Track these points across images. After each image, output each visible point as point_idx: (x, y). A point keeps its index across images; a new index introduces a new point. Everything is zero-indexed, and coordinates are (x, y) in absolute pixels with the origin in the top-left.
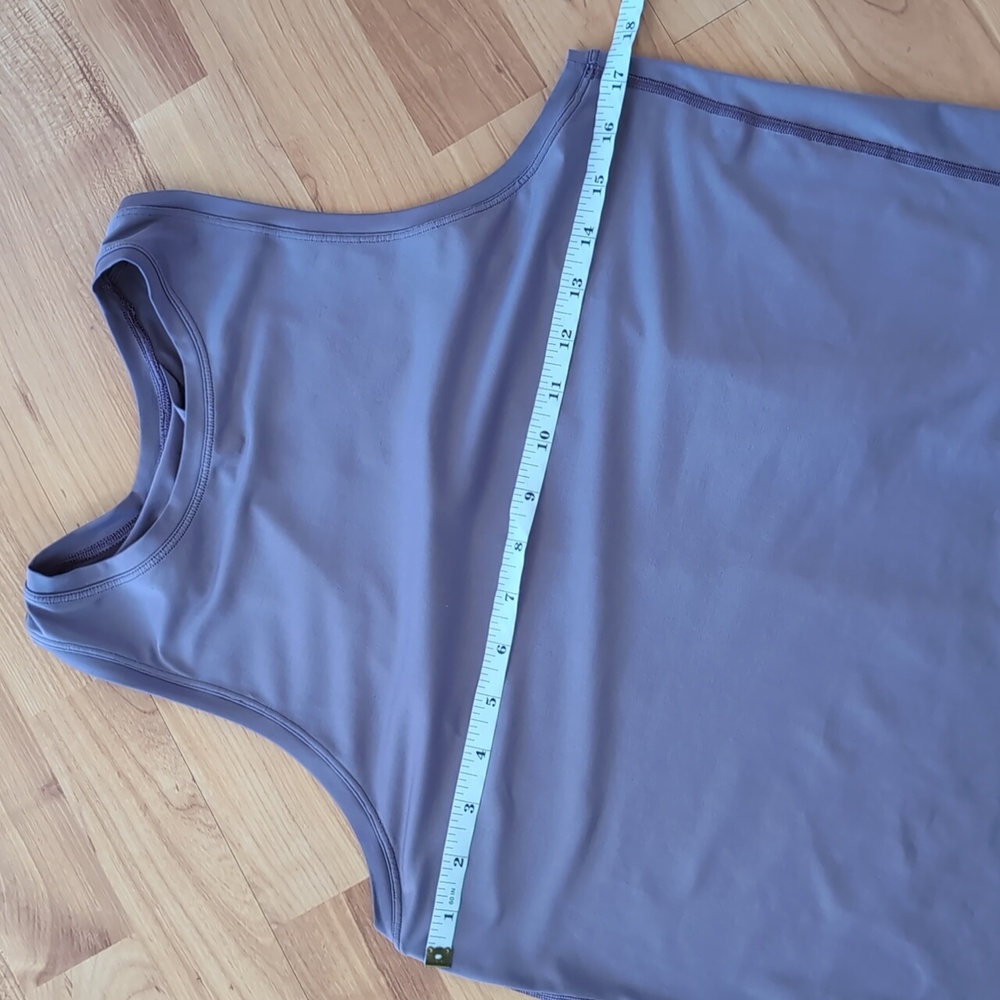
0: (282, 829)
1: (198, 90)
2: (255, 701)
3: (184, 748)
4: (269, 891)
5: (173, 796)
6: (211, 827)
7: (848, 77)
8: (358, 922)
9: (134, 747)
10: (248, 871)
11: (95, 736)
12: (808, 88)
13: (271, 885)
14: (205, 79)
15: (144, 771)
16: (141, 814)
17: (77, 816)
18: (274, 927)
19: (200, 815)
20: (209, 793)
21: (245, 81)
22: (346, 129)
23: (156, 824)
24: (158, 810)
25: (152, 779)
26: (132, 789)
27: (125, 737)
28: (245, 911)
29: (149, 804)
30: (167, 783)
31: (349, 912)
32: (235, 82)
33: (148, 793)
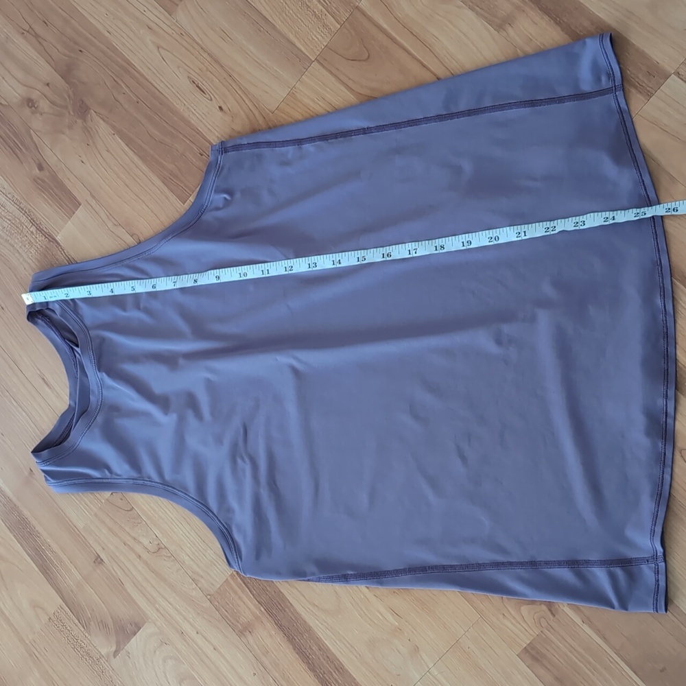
0: (200, 547)
1: (80, 212)
2: (150, 481)
3: (148, 522)
4: (202, 581)
5: (150, 547)
6: (169, 557)
7: (352, 99)
8: (245, 583)
9: (127, 529)
10: (190, 574)
11: (110, 529)
12: (337, 111)
13: (202, 577)
14: (81, 207)
15: (135, 539)
16: (138, 560)
17: (112, 570)
18: (209, 597)
19: (164, 552)
20: (164, 541)
21: (97, 201)
22: (144, 206)
23: (146, 564)
24: (145, 556)
25: (139, 542)
26: (132, 549)
27: (123, 525)
28: (194, 593)
29: (142, 555)
30: (145, 542)
31: (239, 579)
32: (93, 203)
33: (139, 549)
